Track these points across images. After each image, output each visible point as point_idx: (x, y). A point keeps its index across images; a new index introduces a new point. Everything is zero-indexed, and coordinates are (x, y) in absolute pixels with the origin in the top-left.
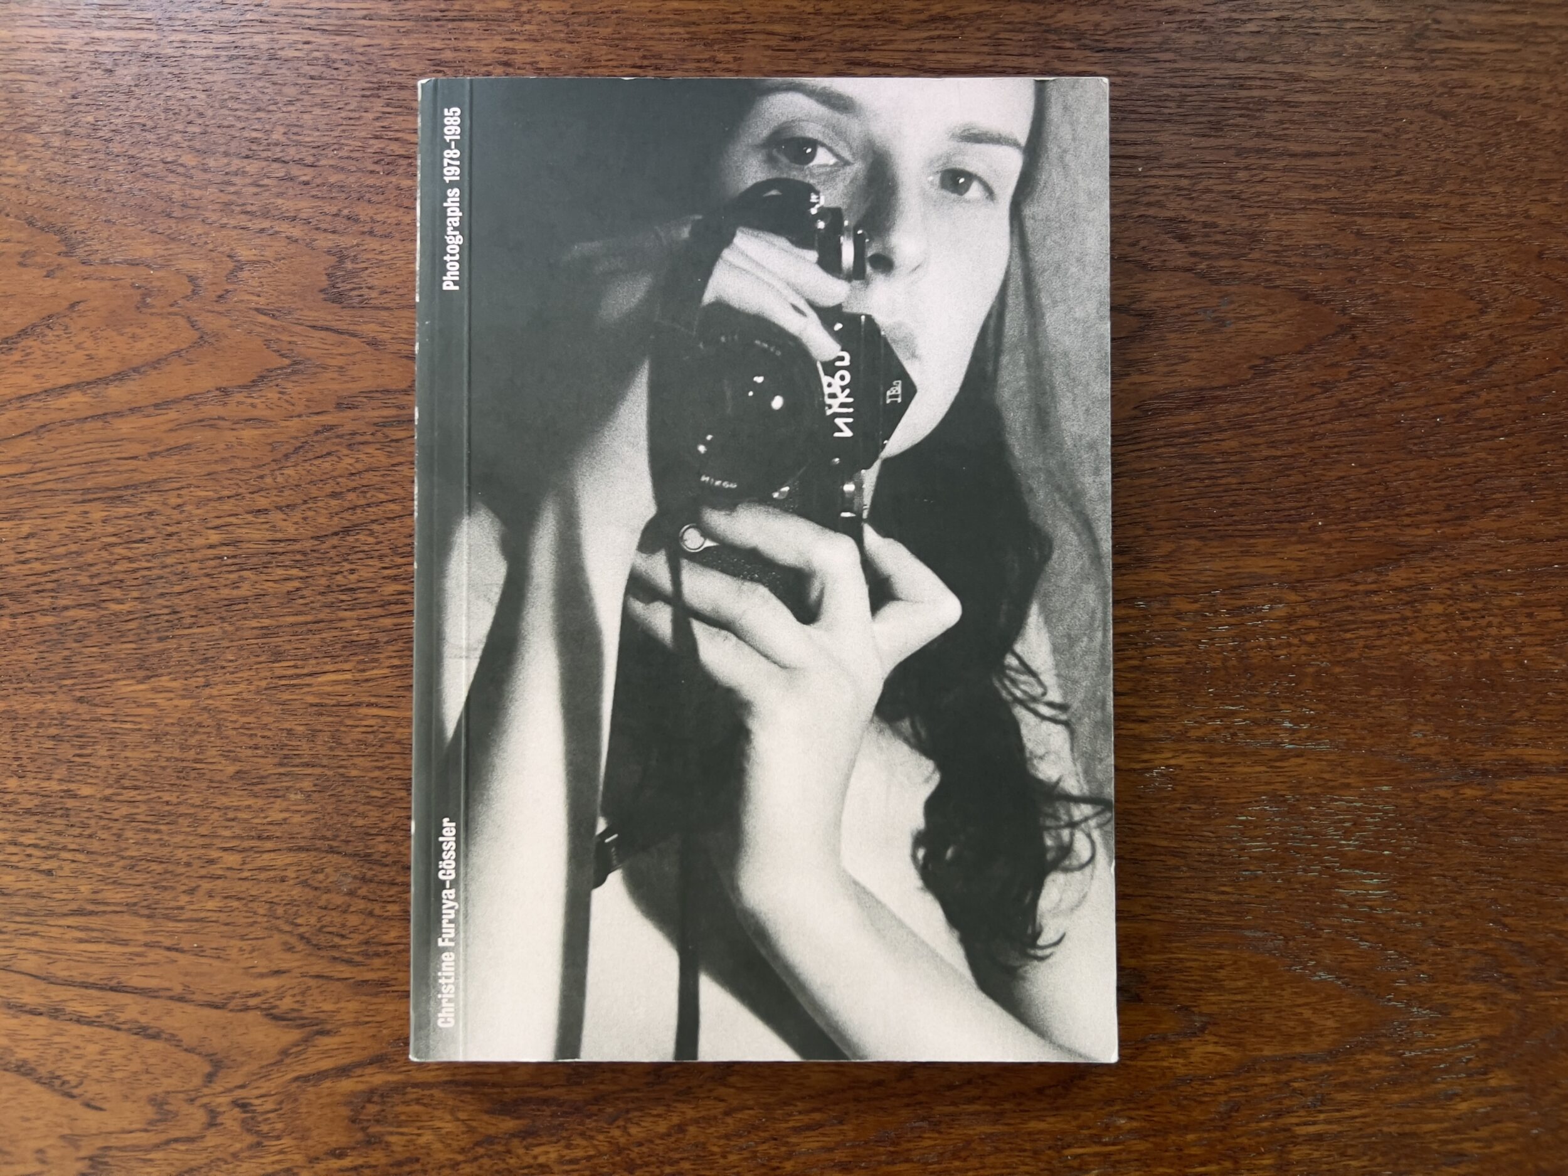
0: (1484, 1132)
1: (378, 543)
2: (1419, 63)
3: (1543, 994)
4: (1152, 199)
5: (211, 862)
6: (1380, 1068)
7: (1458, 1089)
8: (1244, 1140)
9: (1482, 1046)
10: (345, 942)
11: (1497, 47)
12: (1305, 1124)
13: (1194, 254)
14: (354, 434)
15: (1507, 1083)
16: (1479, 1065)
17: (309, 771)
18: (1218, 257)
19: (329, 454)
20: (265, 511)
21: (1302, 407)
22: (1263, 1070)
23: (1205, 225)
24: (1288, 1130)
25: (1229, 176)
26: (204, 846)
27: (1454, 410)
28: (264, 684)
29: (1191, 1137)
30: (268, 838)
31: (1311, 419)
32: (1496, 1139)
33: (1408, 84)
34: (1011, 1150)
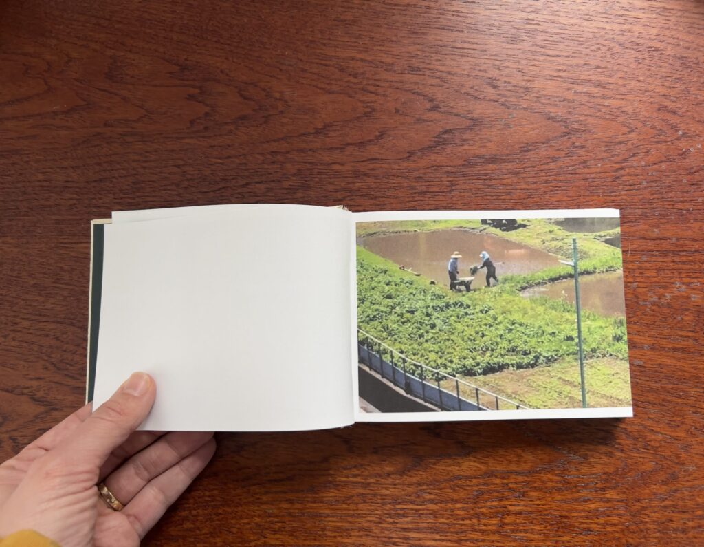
0: (602, 521)
1: (113, 187)
2: (609, 20)
3: (636, 455)
4: (482, 69)
5: (17, 324)
6: (552, 482)
7: (590, 497)
8: (484, 510)
9: (604, 477)
10: (72, 368)
11: (646, 15)
12: (514, 505)
13: (499, 95)
14: (110, 137)
15: (614, 497)
16: (602, 486)
17: (67, 287)
18: (509, 97)
19: (98, 145)
20: (66, 168)
21: (542, 167)
22: (496, 476)
23: (505, 82)
24: (506, 508)
25: (519, 62)
26: (15, 316)
27: (613, 176)
28: (53, 245)
29: (459, 506)
30: (44, 316)
31: (546, 173)
32: (607, 524)
33: (603, 28)
34: (372, 502)
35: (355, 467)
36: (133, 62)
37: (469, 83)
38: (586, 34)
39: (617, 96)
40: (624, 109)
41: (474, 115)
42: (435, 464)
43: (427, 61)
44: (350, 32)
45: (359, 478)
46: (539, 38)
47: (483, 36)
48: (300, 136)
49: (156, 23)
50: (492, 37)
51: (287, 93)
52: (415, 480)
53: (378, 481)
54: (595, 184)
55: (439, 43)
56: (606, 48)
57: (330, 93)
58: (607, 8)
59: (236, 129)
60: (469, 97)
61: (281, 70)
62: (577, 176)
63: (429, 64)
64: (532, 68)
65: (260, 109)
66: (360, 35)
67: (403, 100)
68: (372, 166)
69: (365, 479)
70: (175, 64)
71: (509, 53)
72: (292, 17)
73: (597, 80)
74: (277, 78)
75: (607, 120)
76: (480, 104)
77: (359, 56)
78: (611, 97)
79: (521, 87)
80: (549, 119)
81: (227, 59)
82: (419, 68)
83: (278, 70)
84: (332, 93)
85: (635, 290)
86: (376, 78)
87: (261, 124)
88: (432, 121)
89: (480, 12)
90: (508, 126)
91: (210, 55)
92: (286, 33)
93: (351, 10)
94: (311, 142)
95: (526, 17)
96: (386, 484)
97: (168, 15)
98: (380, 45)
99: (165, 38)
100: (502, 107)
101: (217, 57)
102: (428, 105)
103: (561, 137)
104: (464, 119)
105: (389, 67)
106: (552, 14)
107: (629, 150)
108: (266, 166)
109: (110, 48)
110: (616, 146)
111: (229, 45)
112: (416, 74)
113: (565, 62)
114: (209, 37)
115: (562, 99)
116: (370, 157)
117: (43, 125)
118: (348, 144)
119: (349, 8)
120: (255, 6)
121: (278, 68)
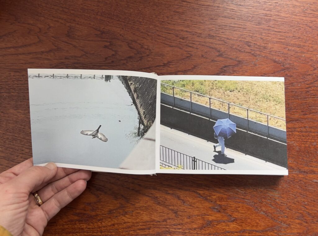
35: (179, 225)
36: (79, 29)
37: (237, 44)
38: (294, 22)
39: (309, 52)
40: (312, 58)
41: (240, 59)
42: (217, 225)
43: (217, 33)
44: (181, 18)
45: (181, 230)
46: (272, 23)
47: (244, 22)
48: (156, 66)
49: (90, 11)
50: (249, 22)
51: (151, 46)
52: (207, 232)
53: (190, 232)
54: (297, 94)
55: (224, 24)
56: (303, 29)
57: (171, 47)
58: (304, 10)
59: (127, 63)
60: (236, 50)
61: (148, 35)
62: (288, 90)
63: (218, 34)
64: (267, 37)
65: (138, 53)
66: (186, 19)
67: (205, 51)
69: (184, 230)
70: (98, 31)
71: (257, 30)
72: (154, 10)
73: (299, 44)
74: (146, 39)
75: (304, 63)
76: (242, 54)
77: (185, 29)
78: (305, 53)
79: (262, 47)
80: (275, 62)
81: (122, 29)
82: (213, 36)
83: (147, 35)
84: (172, 46)
85: (315, 146)
86: (193, 40)
87: (138, 61)
88: (219, 61)
89: (243, 10)
90: (255, 65)
91: (115, 27)
92: (151, 17)
93: (181, 7)
94: (161, 70)
95: (265, 13)
96: (193, 233)
97: (96, 7)
98: (195, 24)
99: (94, 18)
100: (253, 56)
101: (119, 28)
102: (217, 54)
103: (281, 71)
104: (234, 61)
105: (200, 35)
106: (278, 12)
107: (314, 78)
109: (68, 22)
110: (308, 77)
111: (124, 22)
112: (212, 39)
113: (283, 35)
114: (114, 18)
115: (282, 53)
117: (37, 58)
119: (181, 6)
120: (136, 4)
121: (147, 34)
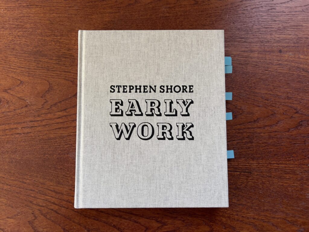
68: (275, 134)
108: (236, 134)
116: (274, 131)
118: (266, 126)
